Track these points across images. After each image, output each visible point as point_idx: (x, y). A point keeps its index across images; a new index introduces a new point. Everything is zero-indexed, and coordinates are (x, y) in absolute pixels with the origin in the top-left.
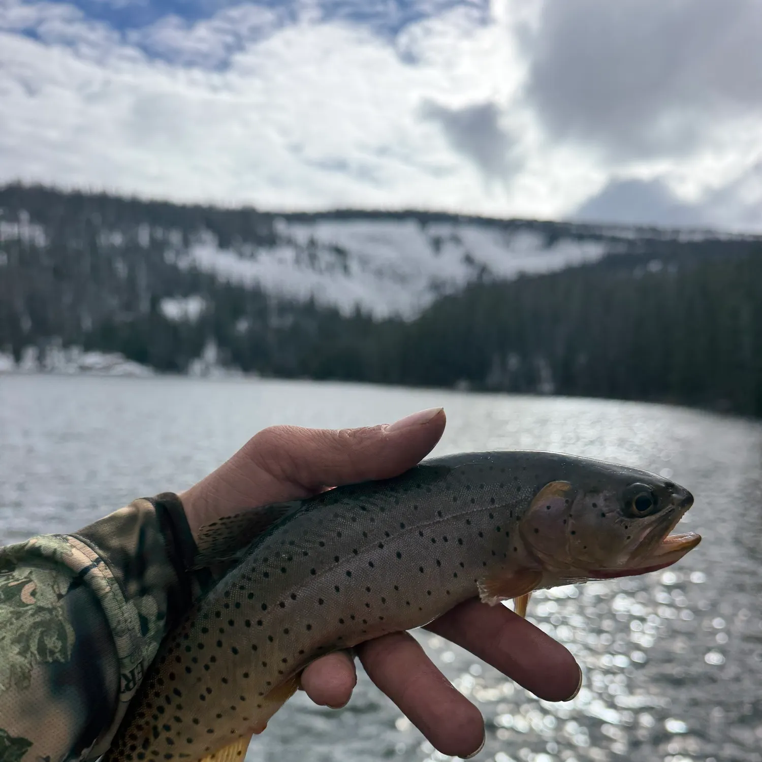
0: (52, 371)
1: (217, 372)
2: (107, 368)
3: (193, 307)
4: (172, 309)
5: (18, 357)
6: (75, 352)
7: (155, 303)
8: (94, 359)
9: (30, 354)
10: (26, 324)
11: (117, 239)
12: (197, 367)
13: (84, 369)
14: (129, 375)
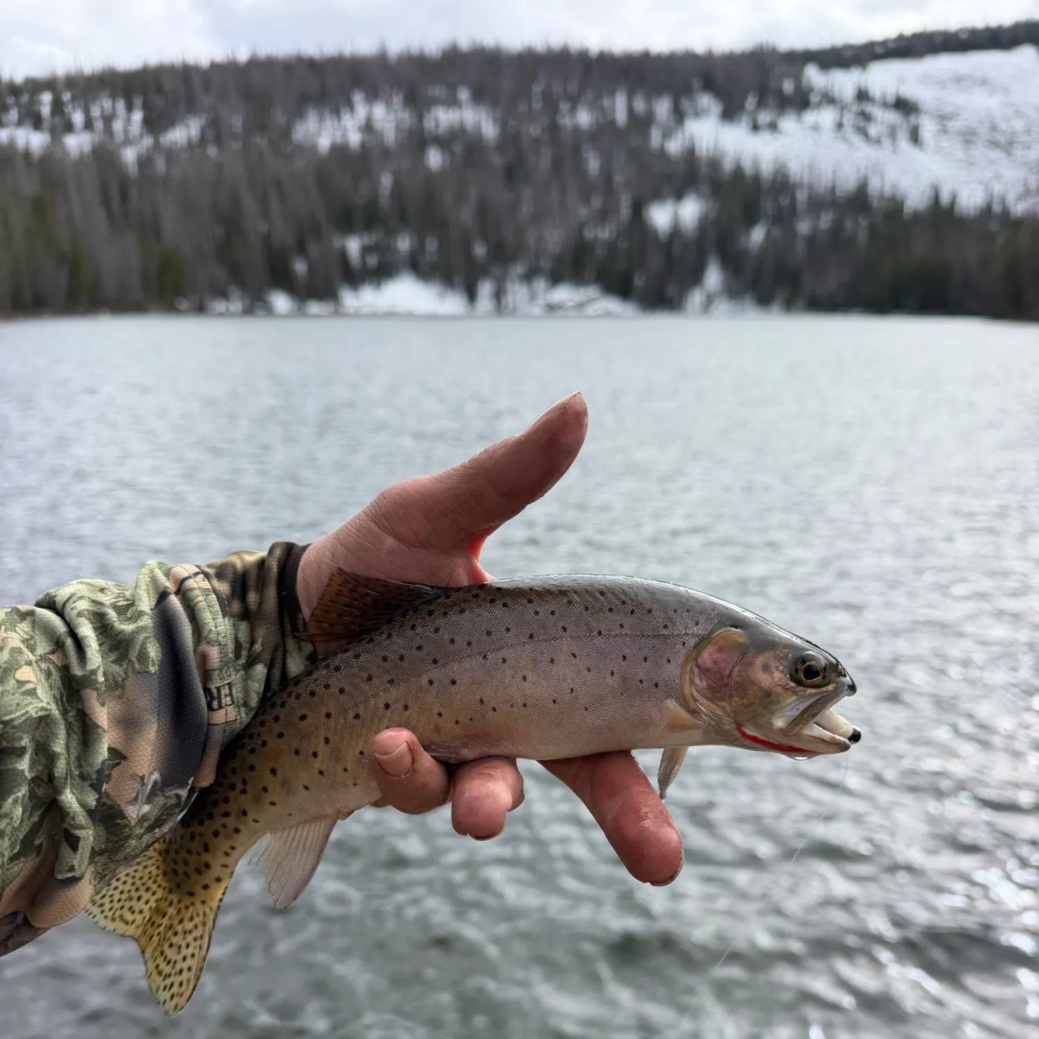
0: (513, 312)
1: (722, 307)
2: (580, 306)
3: (690, 211)
4: (661, 216)
5: (471, 295)
6: (540, 284)
7: (638, 209)
8: (564, 294)
9: (485, 289)
10: (480, 250)
11: (584, 118)
12: (696, 298)
13: (551, 308)
14: (608, 315)
